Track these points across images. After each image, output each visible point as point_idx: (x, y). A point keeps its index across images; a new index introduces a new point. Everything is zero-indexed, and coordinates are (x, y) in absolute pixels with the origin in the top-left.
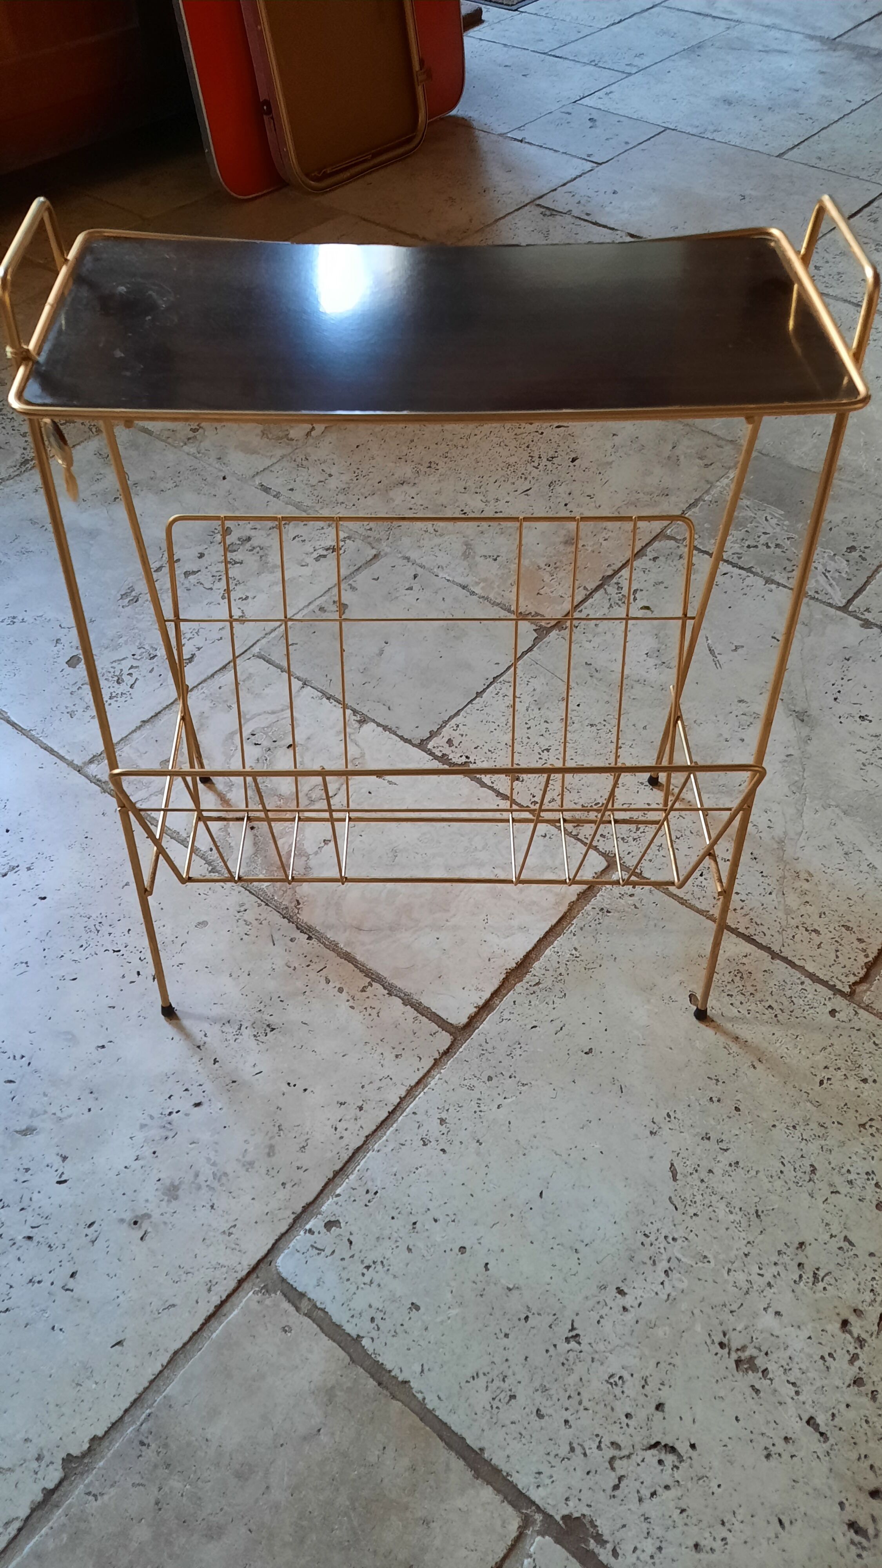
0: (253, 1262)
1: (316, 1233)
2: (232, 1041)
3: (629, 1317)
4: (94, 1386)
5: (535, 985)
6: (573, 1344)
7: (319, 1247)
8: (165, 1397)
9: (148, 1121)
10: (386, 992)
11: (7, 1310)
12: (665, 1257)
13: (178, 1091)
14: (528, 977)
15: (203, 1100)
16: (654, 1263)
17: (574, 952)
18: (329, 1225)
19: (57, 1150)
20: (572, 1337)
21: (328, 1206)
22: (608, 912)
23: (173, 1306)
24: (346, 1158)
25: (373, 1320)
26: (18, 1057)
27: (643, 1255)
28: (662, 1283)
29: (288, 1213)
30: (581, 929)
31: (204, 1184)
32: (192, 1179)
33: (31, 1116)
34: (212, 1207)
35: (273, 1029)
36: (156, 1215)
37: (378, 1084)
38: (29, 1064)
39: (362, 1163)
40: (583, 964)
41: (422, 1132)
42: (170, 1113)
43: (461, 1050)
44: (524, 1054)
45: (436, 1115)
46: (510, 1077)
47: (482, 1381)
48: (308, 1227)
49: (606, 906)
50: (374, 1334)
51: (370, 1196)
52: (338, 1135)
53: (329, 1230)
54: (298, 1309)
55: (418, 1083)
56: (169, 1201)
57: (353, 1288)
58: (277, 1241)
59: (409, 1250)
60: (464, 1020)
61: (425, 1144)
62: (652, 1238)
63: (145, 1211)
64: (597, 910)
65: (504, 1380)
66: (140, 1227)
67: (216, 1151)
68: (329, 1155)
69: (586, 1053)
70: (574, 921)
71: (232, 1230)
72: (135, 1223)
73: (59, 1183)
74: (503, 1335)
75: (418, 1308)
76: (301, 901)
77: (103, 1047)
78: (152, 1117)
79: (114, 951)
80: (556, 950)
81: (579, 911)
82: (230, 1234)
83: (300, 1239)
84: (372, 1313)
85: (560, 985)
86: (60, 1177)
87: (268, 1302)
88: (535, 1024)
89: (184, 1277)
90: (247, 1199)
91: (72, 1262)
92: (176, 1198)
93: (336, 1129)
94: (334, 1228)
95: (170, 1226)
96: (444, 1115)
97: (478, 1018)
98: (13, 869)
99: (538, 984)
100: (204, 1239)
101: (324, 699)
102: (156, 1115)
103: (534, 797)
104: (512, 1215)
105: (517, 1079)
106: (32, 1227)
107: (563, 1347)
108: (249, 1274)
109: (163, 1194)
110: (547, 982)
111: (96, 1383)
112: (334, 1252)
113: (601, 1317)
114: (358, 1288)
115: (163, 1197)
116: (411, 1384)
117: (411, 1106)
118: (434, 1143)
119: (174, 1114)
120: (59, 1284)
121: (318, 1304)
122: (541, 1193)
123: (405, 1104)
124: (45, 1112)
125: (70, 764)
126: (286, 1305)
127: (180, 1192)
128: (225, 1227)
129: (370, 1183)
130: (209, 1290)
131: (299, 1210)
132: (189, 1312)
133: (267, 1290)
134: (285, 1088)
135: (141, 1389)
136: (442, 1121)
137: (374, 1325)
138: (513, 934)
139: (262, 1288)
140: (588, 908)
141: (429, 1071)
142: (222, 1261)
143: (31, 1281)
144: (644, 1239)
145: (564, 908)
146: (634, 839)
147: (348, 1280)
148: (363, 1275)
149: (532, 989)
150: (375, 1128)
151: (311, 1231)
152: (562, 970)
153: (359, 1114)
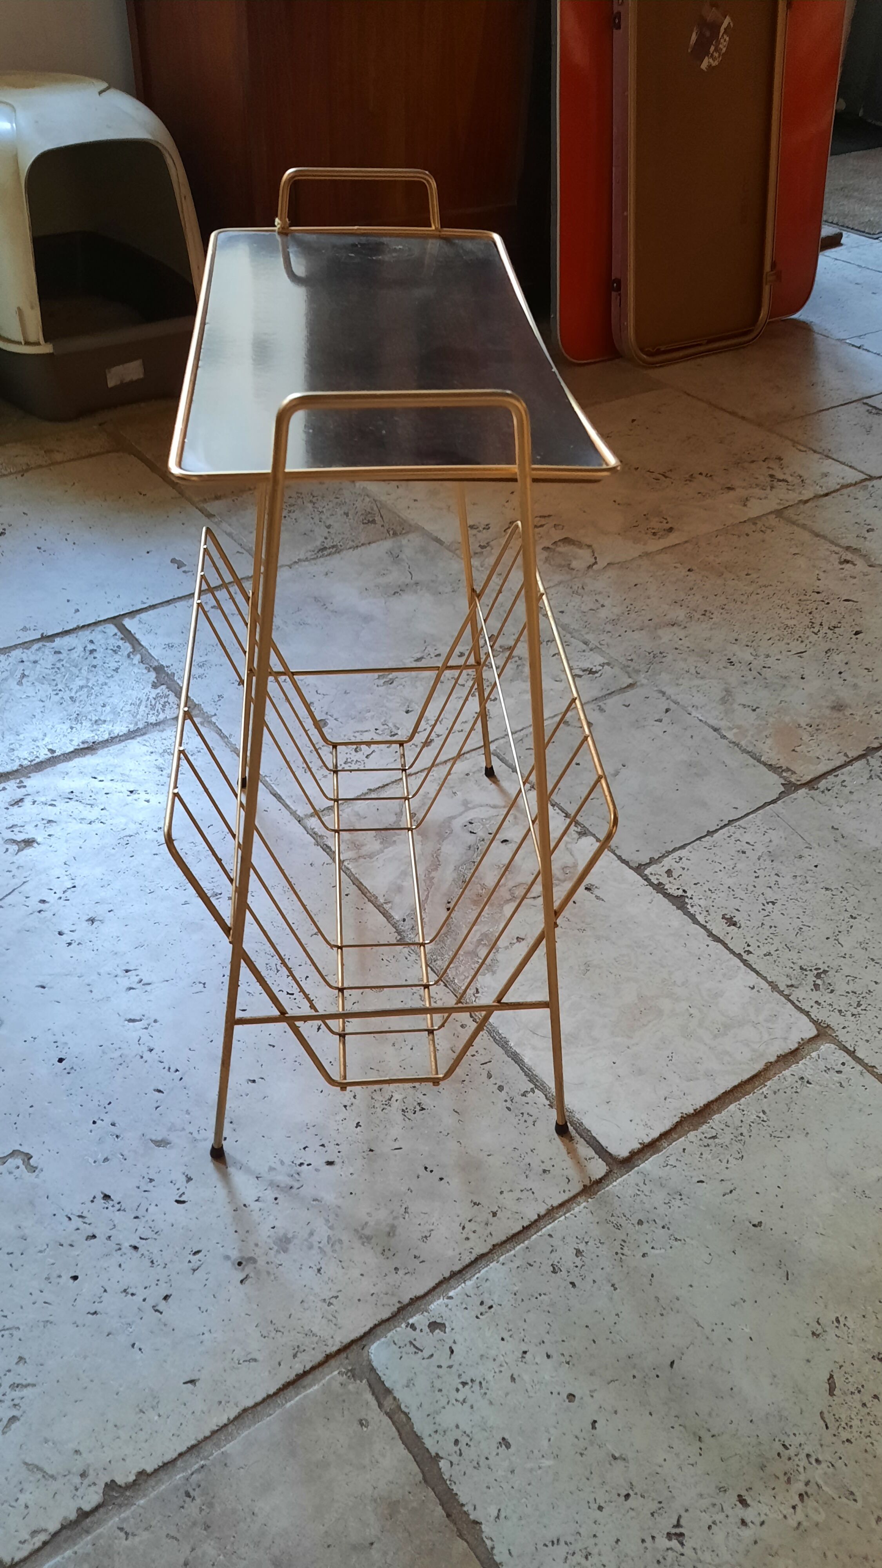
0: (346, 1341)
1: (418, 1330)
2: (379, 1110)
3: (747, 1534)
4: (156, 1418)
5: (710, 1138)
6: (674, 1543)
7: (417, 1345)
8: (222, 1452)
9: (278, 1166)
10: (548, 1102)
11: (95, 1313)
12: (803, 1477)
13: (314, 1144)
14: (704, 1127)
15: (336, 1160)
16: (789, 1481)
17: (761, 1115)
18: (434, 1326)
19: (184, 1169)
20: (676, 1534)
21: (437, 1307)
22: (808, 1082)
23: (255, 1360)
24: (467, 1261)
25: (456, 1442)
26: (173, 1069)
27: (777, 1468)
28: (794, 1507)
29: (395, 1300)
30: (775, 1093)
31: (316, 1245)
32: (306, 1236)
33: (170, 1130)
34: (319, 1270)
35: (423, 1109)
36: (261, 1262)
37: (517, 1194)
38: (181, 1079)
39: (483, 1271)
40: (770, 1130)
41: (555, 1257)
42: (301, 1164)
43: (615, 1183)
44: (684, 1207)
45: (573, 1244)
46: (663, 1227)
47: (561, 1551)
48: (411, 1321)
49: (807, 1076)
50: (455, 1458)
51: (483, 1309)
52: (464, 1236)
53: (432, 1331)
54: (380, 1406)
55: (562, 1205)
56: (278, 1252)
57: (444, 1401)
58: (376, 1326)
59: (513, 1379)
60: (624, 1153)
61: (554, 1272)
62: (792, 1451)
63: (252, 1255)
64: (797, 1078)
65: (586, 1558)
66: (243, 1270)
67: (337, 1215)
68: (450, 1253)
69: (754, 1225)
70: (768, 1083)
71: (333, 1301)
72: (240, 1264)
73: (178, 1202)
74: (596, 1506)
75: (508, 1446)
76: (480, 990)
77: (254, 1081)
78: (282, 1163)
79: (288, 993)
80: (741, 1107)
81: (775, 1074)
82: (330, 1304)
83: (400, 1332)
84: (457, 1434)
85: (739, 1145)
86: (180, 1196)
87: (351, 1387)
88: (702, 1178)
89: (273, 1334)
90: (356, 1273)
91: (169, 1285)
92: (285, 1251)
93: (464, 1228)
94: (437, 1331)
95: (272, 1277)
96: (582, 1247)
97: (641, 1155)
98: (216, 895)
99: (714, 1137)
100: (302, 1302)
102: (287, 1161)
103: (749, 945)
104: (634, 1377)
105: (670, 1232)
106: (141, 1238)
107: (663, 1542)
108: (339, 1352)
109: (274, 1243)
110: (725, 1139)
111: (159, 1416)
112: (432, 1355)
113: (714, 1523)
114: (448, 1403)
115: (272, 1245)
116: (483, 1526)
117: (549, 1227)
118: (564, 1273)
119: (305, 1167)
120: (151, 1302)
121: (403, 1407)
122: (672, 1363)
123: (542, 1223)
124: (184, 1129)
125: (293, 813)
126: (369, 1397)
127: (291, 1246)
128: (327, 1295)
129: (486, 1295)
130: (295, 1356)
131: (406, 1300)
132: (270, 1372)
133: (353, 1374)
134: (421, 1172)
135: (200, 1437)
136: (578, 1253)
137: (456, 1449)
138: (698, 1079)
139: (348, 1371)
140: (787, 1073)
141: (575, 1197)
142: (315, 1330)
143: (125, 1291)
144: (781, 1449)
145: (759, 1066)
146: (853, 1015)
147: (440, 1390)
148: (458, 1390)
149: (706, 1141)
150: (504, 1238)
151: (413, 1327)
152: (744, 1130)
153: (492, 1219)
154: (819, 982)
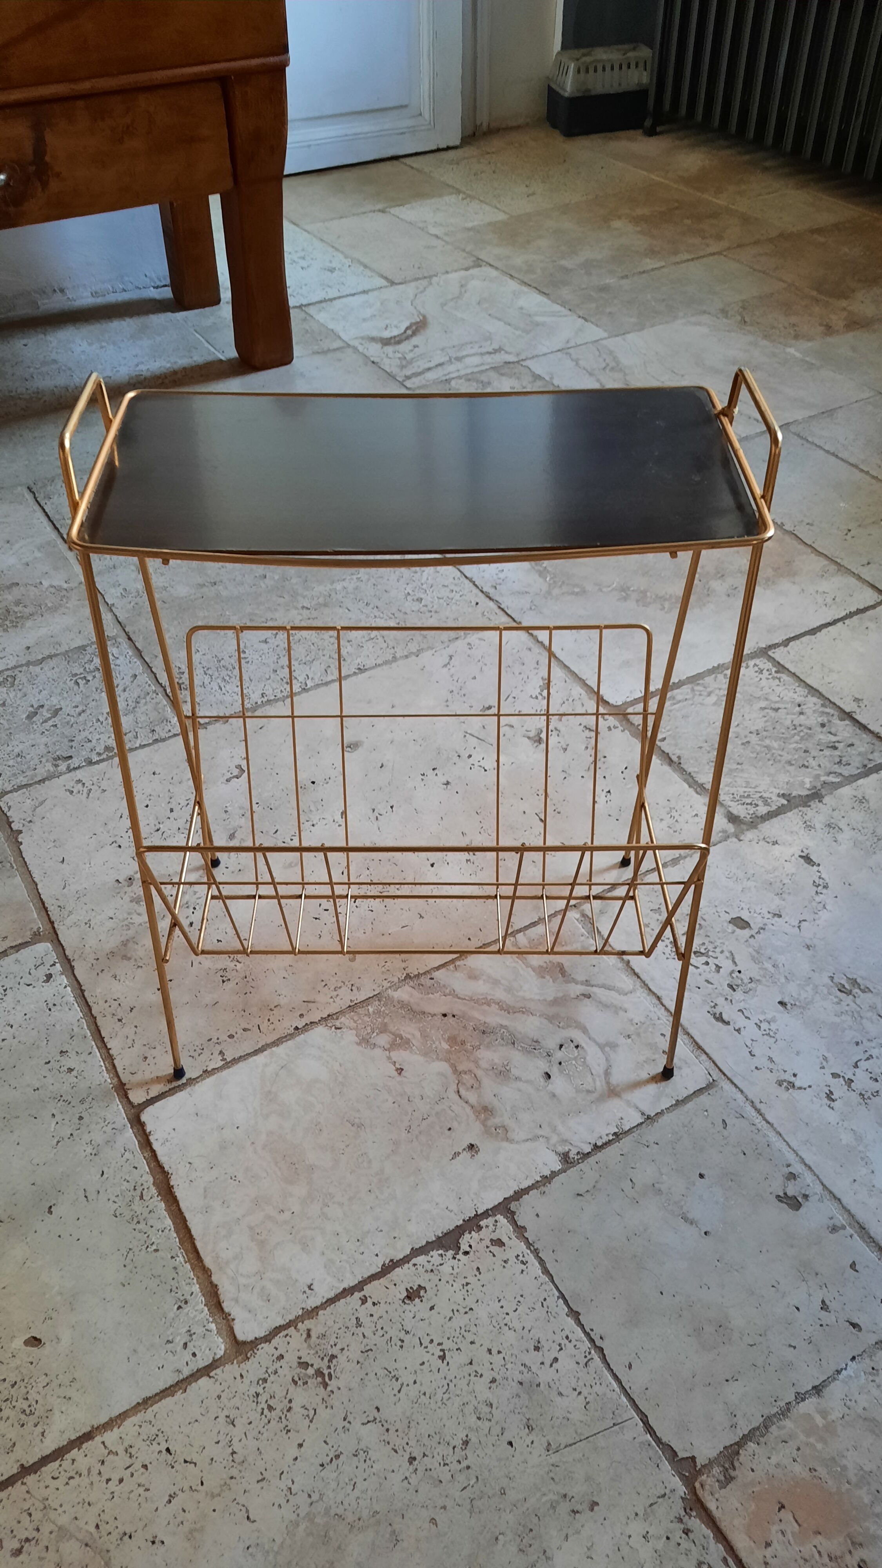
0: (58, 931)
1: (50, 968)
4: (49, 847)
5: (142, 1193)
7: (39, 966)
8: (17, 876)
10: (209, 1069)
14: (154, 1191)
17: (154, 1247)
18: (49, 977)
21: (63, 980)
22: (179, 1307)
23: (64, 887)
24: (89, 1000)
29: (76, 957)
30: (175, 1268)
31: (131, 916)
32: (140, 912)
33: (242, 839)
34: (112, 918)
35: (223, 981)
37: (132, 1036)
38: (284, 842)
39: (78, 1009)
40: (136, 1250)
41: (72, 1054)
42: (195, 908)
43: (120, 1107)
44: (84, 1154)
45: (79, 1067)
46: (72, 1135)
48: (58, 965)
49: (187, 1309)
51: (51, 1006)
52: (109, 1000)
53: (46, 975)
54: (12, 946)
55: (114, 1066)
56: (133, 897)
58: (63, 947)
60: (144, 1117)
61: (62, 1052)
63: (136, 884)
64: (188, 1297)
66: (127, 880)
68: (99, 990)
70: (188, 1266)
71: (88, 925)
72: (132, 879)
76: (338, 1031)
80: (166, 1231)
81: (198, 1278)
82: (86, 924)
83: (53, 957)
85: (128, 1217)
87: (28, 933)
88: (105, 1176)
89: (78, 896)
90: (103, 937)
91: (129, 847)
92: (133, 901)
93: (115, 1000)
94: (45, 978)
95: (116, 895)
96: (74, 1073)
97: (141, 1132)
99: (141, 1197)
100: (93, 910)
101: (617, 1130)
103: (374, 1304)
105: (66, 1139)
108: (54, 928)
110: (137, 1206)
112: (30, 974)
115: (139, 895)
117: (98, 1054)
118: (59, 1058)
119: (192, 910)
123: (104, 1051)
126: (19, 941)
127: (135, 904)
128: (93, 922)
129: (59, 1008)
130: (59, 906)
131: (73, 962)
132: (55, 895)
133: (36, 935)
135: (29, 866)
136: (70, 1070)
138: (205, 1197)
139: (38, 932)
140: (196, 1288)
141: (117, 1075)
142: (72, 916)
145: (208, 1261)
146: (258, 1395)
150: (99, 1024)
151: (54, 966)
152: (142, 1226)
153: (116, 1018)
154: (311, 1371)
